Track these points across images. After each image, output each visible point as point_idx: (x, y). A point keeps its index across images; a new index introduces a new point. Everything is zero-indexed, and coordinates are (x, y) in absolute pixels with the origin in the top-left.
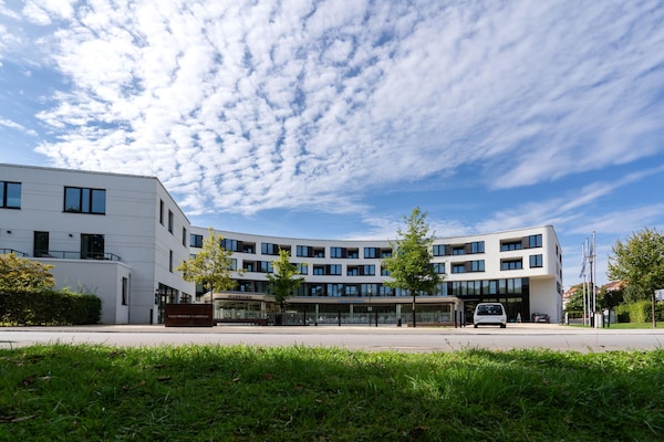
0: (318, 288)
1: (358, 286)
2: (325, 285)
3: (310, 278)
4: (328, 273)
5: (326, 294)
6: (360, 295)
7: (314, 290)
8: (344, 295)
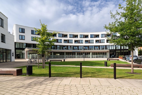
0: (66, 47)
1: (78, 46)
2: (68, 46)
3: (63, 44)
4: (69, 42)
5: (68, 49)
6: (78, 49)
7: (64, 48)
8: (74, 49)
